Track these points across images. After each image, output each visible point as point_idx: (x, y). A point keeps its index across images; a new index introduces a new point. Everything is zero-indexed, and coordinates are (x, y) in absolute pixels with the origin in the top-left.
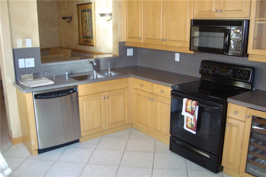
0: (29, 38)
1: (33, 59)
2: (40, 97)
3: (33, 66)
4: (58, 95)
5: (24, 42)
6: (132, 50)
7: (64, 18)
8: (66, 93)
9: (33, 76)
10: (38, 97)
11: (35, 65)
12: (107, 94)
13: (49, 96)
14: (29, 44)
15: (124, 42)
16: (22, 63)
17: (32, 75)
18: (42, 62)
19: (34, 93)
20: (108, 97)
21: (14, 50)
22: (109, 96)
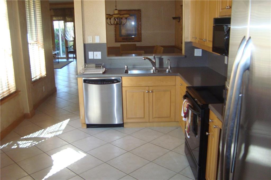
0: (97, 35)
1: (100, 53)
2: (88, 82)
3: (100, 58)
4: (103, 83)
5: (93, 39)
6: (200, 50)
7: (174, 18)
8: (110, 82)
9: (96, 65)
10: (87, 82)
11: (102, 57)
12: (151, 88)
13: (96, 82)
14: (97, 41)
15: (191, 42)
16: (91, 55)
17: (94, 65)
18: (108, 56)
19: (83, 78)
20: (152, 92)
21: (85, 45)
22: (154, 91)
